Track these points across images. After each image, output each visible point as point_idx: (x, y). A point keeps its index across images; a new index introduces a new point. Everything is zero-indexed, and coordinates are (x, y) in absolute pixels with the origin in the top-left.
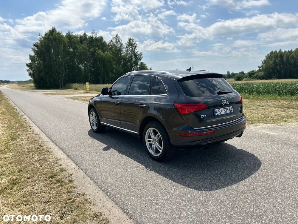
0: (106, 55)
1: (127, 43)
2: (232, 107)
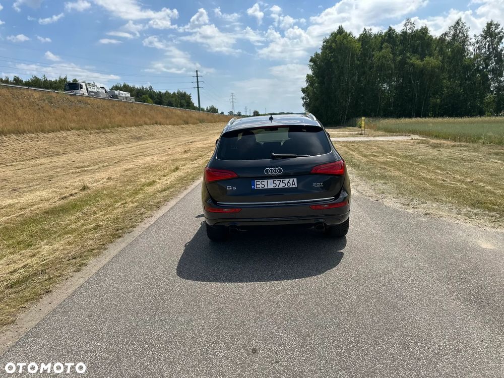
0: (428, 63)
1: (482, 34)
2: (295, 180)
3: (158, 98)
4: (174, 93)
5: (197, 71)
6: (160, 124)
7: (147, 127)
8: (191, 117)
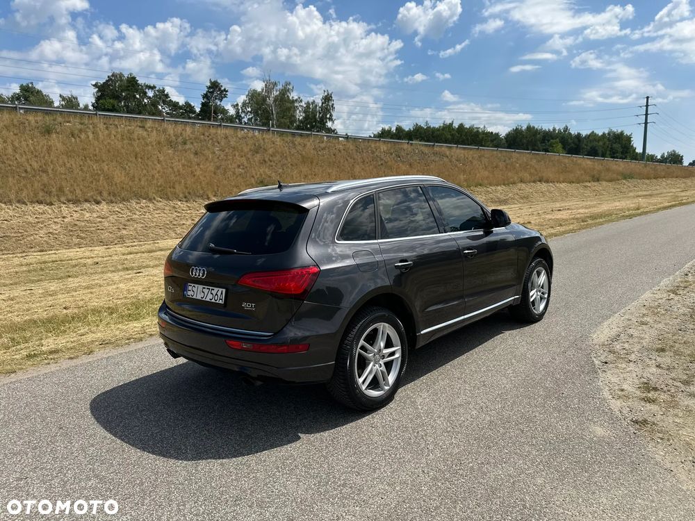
2: (224, 290)
3: (573, 143)
4: (604, 134)
5: (648, 98)
6: (547, 181)
7: (523, 185)
8: (608, 170)
